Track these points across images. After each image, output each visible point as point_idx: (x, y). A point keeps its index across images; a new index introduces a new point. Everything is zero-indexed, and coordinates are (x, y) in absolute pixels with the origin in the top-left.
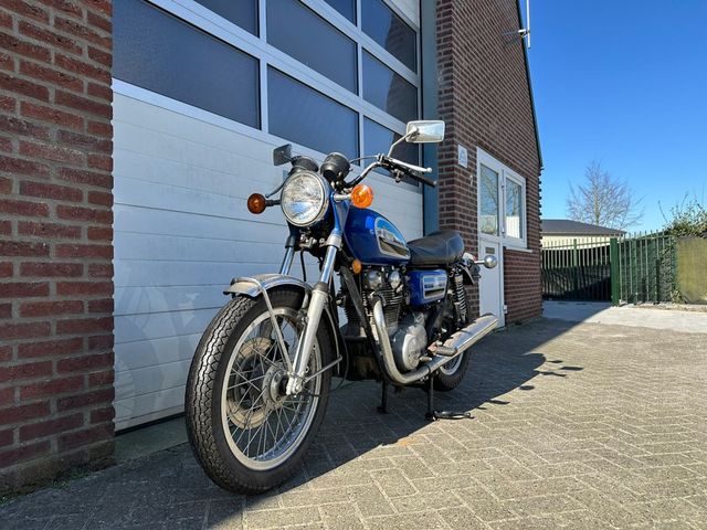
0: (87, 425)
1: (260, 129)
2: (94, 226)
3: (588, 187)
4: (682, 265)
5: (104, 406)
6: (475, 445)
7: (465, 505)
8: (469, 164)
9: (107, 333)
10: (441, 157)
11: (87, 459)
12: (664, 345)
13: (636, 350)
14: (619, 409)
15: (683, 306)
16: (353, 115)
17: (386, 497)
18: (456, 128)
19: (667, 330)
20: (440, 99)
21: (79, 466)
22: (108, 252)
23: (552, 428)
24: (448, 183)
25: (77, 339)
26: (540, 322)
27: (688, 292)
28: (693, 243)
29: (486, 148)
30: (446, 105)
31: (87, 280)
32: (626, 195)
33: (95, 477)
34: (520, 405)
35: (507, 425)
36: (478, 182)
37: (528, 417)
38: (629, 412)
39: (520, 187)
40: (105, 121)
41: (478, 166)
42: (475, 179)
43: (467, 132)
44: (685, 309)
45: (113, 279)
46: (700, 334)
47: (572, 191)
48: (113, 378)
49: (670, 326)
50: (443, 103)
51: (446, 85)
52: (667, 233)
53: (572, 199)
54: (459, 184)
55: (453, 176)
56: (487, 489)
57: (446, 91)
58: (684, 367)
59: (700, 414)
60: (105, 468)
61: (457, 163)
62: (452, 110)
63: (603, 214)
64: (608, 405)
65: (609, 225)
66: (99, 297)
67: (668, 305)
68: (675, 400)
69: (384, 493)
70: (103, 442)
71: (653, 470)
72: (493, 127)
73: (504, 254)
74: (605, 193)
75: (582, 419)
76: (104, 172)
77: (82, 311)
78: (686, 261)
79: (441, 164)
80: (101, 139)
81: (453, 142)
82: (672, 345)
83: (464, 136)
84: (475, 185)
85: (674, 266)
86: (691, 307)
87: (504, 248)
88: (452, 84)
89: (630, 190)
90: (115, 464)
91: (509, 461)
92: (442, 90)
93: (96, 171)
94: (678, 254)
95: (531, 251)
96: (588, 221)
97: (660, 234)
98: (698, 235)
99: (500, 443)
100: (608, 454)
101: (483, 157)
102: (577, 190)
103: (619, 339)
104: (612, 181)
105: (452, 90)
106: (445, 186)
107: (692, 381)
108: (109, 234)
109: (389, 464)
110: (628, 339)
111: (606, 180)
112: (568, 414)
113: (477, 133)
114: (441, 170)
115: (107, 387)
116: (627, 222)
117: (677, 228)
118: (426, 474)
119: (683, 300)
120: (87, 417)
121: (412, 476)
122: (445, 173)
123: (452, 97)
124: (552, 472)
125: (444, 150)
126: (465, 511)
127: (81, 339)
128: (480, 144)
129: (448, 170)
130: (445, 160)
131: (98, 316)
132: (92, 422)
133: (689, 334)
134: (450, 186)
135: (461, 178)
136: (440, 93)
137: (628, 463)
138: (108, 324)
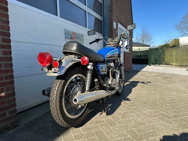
0: (8, 116)
1: (57, 16)
2: (5, 50)
3: (142, 34)
4: (166, 55)
5: (13, 109)
6: (126, 113)
7: (129, 136)
8: (116, 28)
9: (12, 86)
10: (109, 25)
11: (8, 126)
12: (165, 77)
13: (159, 79)
14: (160, 99)
15: (166, 66)
16: (84, 12)
17: (105, 134)
18: (113, 17)
19: (164, 73)
20: (109, 8)
21: (6, 129)
22: (11, 59)
23: (146, 106)
24: (111, 33)
25: (2, 89)
26: (132, 71)
27: (167, 62)
28: (169, 49)
29: (120, 23)
30: (110, 10)
31: (4, 69)
32: (151, 36)
33: (12, 132)
34: (134, 98)
35: (133, 105)
36: (118, 33)
37: (138, 102)
38: (163, 100)
39: (128, 34)
40: (6, 13)
41: (118, 28)
42: (118, 32)
43: (116, 18)
44: (167, 67)
45: (13, 68)
46: (173, 74)
47: (137, 34)
48: (15, 100)
49: (165, 72)
50: (109, 9)
51: (111, 4)
52: (163, 47)
53: (137, 37)
54: (114, 34)
55: (112, 31)
56: (134, 129)
57: (110, 6)
58: (172, 84)
59: (181, 100)
60: (15, 128)
61: (113, 27)
62: (112, 11)
63: (145, 41)
64: (157, 98)
65: (146, 43)
66: (8, 74)
67: (162, 65)
68: (173, 95)
69: (104, 133)
70: (13, 120)
71: (176, 120)
72: (122, 17)
73: (124, 53)
74: (146, 35)
75: (152, 103)
76: (7, 31)
77: (3, 79)
78: (167, 54)
79: (109, 27)
80: (5, 19)
81: (112, 21)
82: (167, 77)
83: (115, 19)
84: (118, 34)
85: (164, 55)
86: (167, 66)
87: (124, 51)
88: (112, 3)
89: (152, 34)
90: (18, 126)
91: (137, 119)
92: (109, 5)
93: (4, 31)
94: (165, 52)
95: (130, 52)
96: (141, 43)
97: (161, 47)
98: (171, 47)
99: (133, 112)
100: (163, 115)
101: (120, 26)
102: (139, 34)
103: (153, 76)
104: (148, 32)
105: (112, 5)
106: (110, 34)
107: (176, 89)
108: (10, 53)
109: (103, 122)
110: (155, 76)
111: (146, 32)
112: (148, 101)
113: (118, 19)
114: (109, 29)
115: (13, 103)
116: (151, 43)
117: (165, 45)
118: (115, 125)
119: (166, 64)
120: (8, 113)
121: (111, 126)
122: (110, 30)
123: (112, 7)
124: (150, 122)
125: (110, 23)
126: (129, 138)
127: (3, 88)
128: (119, 22)
129: (111, 29)
130: (110, 26)
131: (8, 81)
132: (9, 115)
133: (170, 74)
134: (111, 34)
135: (114, 32)
136: (109, 6)
137: (169, 118)
138: (12, 83)
